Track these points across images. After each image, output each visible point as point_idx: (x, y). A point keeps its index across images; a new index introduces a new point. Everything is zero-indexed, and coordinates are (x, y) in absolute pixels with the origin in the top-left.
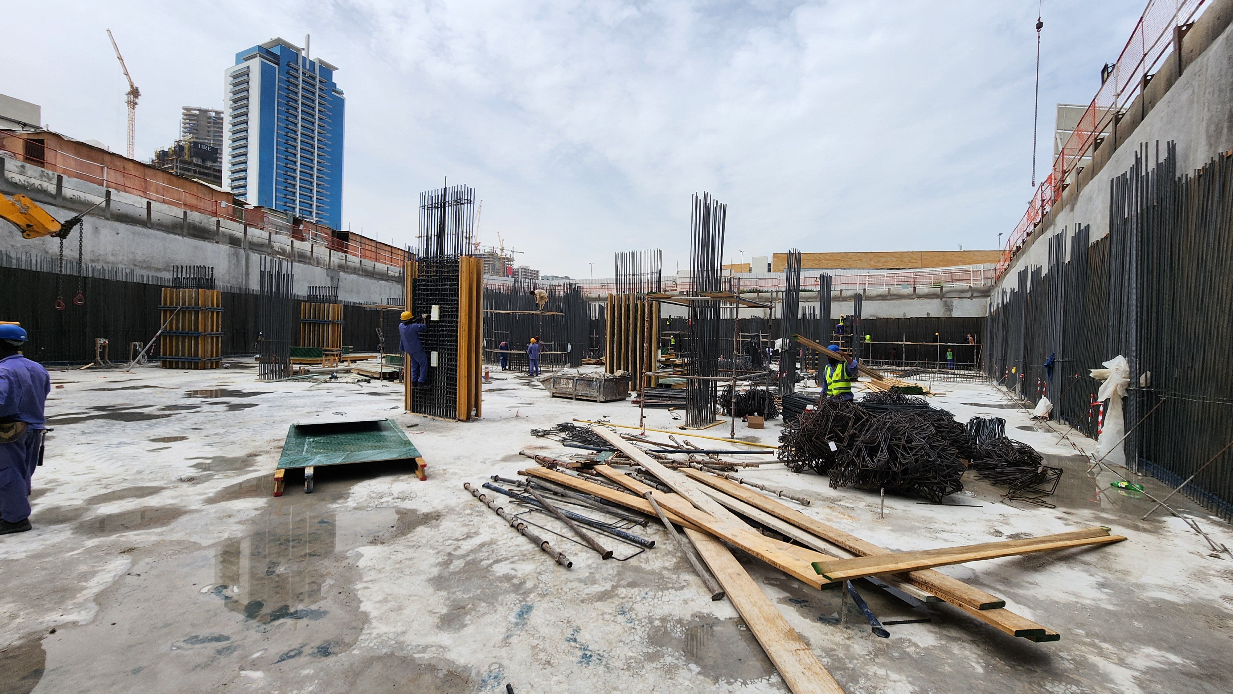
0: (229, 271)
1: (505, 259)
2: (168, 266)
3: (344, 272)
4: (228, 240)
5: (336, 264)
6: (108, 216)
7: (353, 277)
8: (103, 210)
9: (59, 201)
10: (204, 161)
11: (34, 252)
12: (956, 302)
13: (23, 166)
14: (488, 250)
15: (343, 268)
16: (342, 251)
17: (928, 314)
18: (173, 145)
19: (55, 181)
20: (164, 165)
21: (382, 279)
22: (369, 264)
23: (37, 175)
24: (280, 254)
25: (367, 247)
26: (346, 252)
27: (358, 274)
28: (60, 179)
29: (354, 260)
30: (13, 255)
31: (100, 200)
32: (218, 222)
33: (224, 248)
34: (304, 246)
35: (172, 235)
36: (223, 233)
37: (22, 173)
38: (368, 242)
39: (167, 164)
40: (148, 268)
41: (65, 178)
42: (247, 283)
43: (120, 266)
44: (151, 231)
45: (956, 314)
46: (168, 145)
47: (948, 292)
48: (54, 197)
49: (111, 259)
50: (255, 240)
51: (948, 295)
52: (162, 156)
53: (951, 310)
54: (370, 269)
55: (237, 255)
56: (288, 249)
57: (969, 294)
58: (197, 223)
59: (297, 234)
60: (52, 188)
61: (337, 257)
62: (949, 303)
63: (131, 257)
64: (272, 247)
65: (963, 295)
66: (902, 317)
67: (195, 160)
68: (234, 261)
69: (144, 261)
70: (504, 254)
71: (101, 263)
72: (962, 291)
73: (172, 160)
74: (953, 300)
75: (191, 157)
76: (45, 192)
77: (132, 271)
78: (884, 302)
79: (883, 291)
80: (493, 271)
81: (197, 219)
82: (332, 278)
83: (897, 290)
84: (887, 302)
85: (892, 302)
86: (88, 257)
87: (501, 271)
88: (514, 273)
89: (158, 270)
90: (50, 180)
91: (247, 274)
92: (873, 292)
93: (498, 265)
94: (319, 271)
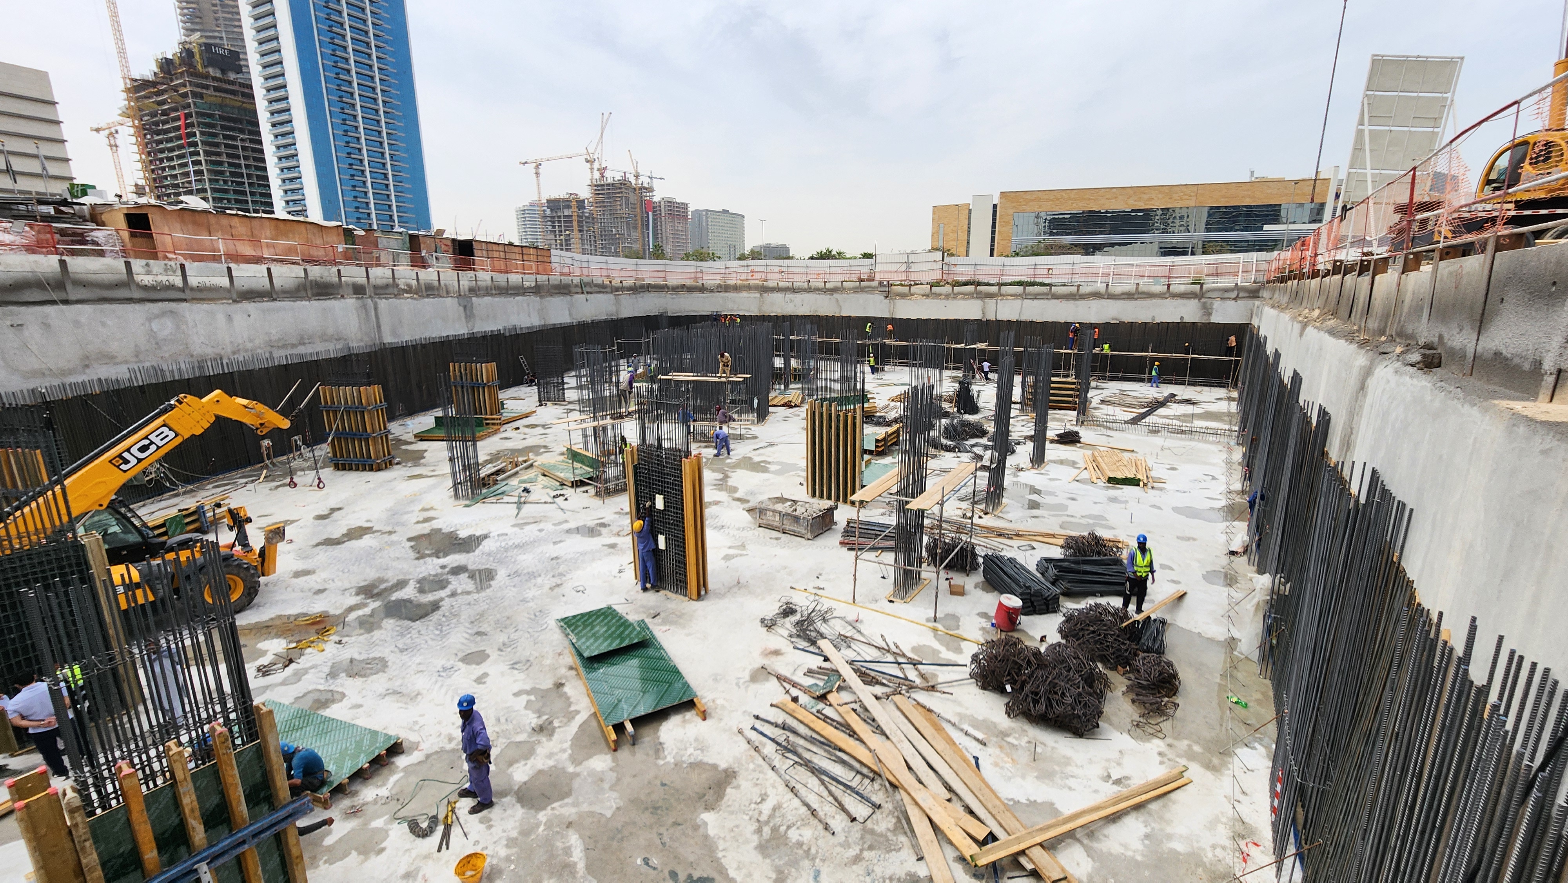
0: (360, 328)
1: (641, 188)
2: (302, 338)
3: (477, 296)
4: (351, 291)
5: (467, 288)
6: (235, 296)
7: (488, 299)
8: (228, 291)
9: (188, 294)
10: (223, 72)
11: (181, 359)
12: (1217, 304)
13: (147, 265)
14: (619, 177)
15: (474, 291)
16: (470, 269)
17: (1182, 318)
18: (177, 49)
19: (179, 272)
20: (172, 81)
21: (518, 294)
22: (501, 279)
23: (161, 270)
24: (407, 292)
25: (496, 254)
26: (474, 270)
27: (492, 295)
28: (183, 267)
29: (484, 277)
30: (165, 368)
31: (225, 282)
32: (339, 271)
33: (351, 302)
34: (428, 275)
35: (298, 302)
36: (347, 284)
37: (148, 273)
38: (495, 247)
39: (177, 79)
40: (284, 346)
41: (187, 265)
42: (380, 337)
43: (259, 351)
44: (277, 304)
45: (1216, 319)
46: (171, 49)
47: (1209, 290)
48: (182, 290)
49: (249, 345)
50: (380, 282)
51: (1209, 295)
52: (166, 65)
53: (1210, 314)
54: (503, 284)
55: (364, 307)
56: (414, 283)
57: (1234, 294)
58: (319, 279)
59: (419, 262)
60: (178, 281)
61: (466, 279)
62: (1208, 305)
63: (267, 338)
64: (398, 286)
65: (1227, 295)
66: (1150, 321)
67: (211, 71)
68: (364, 315)
69: (279, 340)
70: (640, 182)
71: (242, 354)
72: (1226, 290)
73: (182, 73)
74: (1214, 301)
75: (205, 67)
76: (171, 287)
77: (271, 353)
78: (1128, 302)
79: (1130, 288)
80: (627, 206)
81: (318, 275)
82: (465, 308)
83: (1146, 285)
84: (1134, 302)
85: (1139, 302)
86: (229, 349)
87: (638, 206)
88: (655, 208)
89: (294, 346)
90: (174, 272)
91: (379, 327)
92: (1118, 289)
93: (633, 198)
94: (450, 303)
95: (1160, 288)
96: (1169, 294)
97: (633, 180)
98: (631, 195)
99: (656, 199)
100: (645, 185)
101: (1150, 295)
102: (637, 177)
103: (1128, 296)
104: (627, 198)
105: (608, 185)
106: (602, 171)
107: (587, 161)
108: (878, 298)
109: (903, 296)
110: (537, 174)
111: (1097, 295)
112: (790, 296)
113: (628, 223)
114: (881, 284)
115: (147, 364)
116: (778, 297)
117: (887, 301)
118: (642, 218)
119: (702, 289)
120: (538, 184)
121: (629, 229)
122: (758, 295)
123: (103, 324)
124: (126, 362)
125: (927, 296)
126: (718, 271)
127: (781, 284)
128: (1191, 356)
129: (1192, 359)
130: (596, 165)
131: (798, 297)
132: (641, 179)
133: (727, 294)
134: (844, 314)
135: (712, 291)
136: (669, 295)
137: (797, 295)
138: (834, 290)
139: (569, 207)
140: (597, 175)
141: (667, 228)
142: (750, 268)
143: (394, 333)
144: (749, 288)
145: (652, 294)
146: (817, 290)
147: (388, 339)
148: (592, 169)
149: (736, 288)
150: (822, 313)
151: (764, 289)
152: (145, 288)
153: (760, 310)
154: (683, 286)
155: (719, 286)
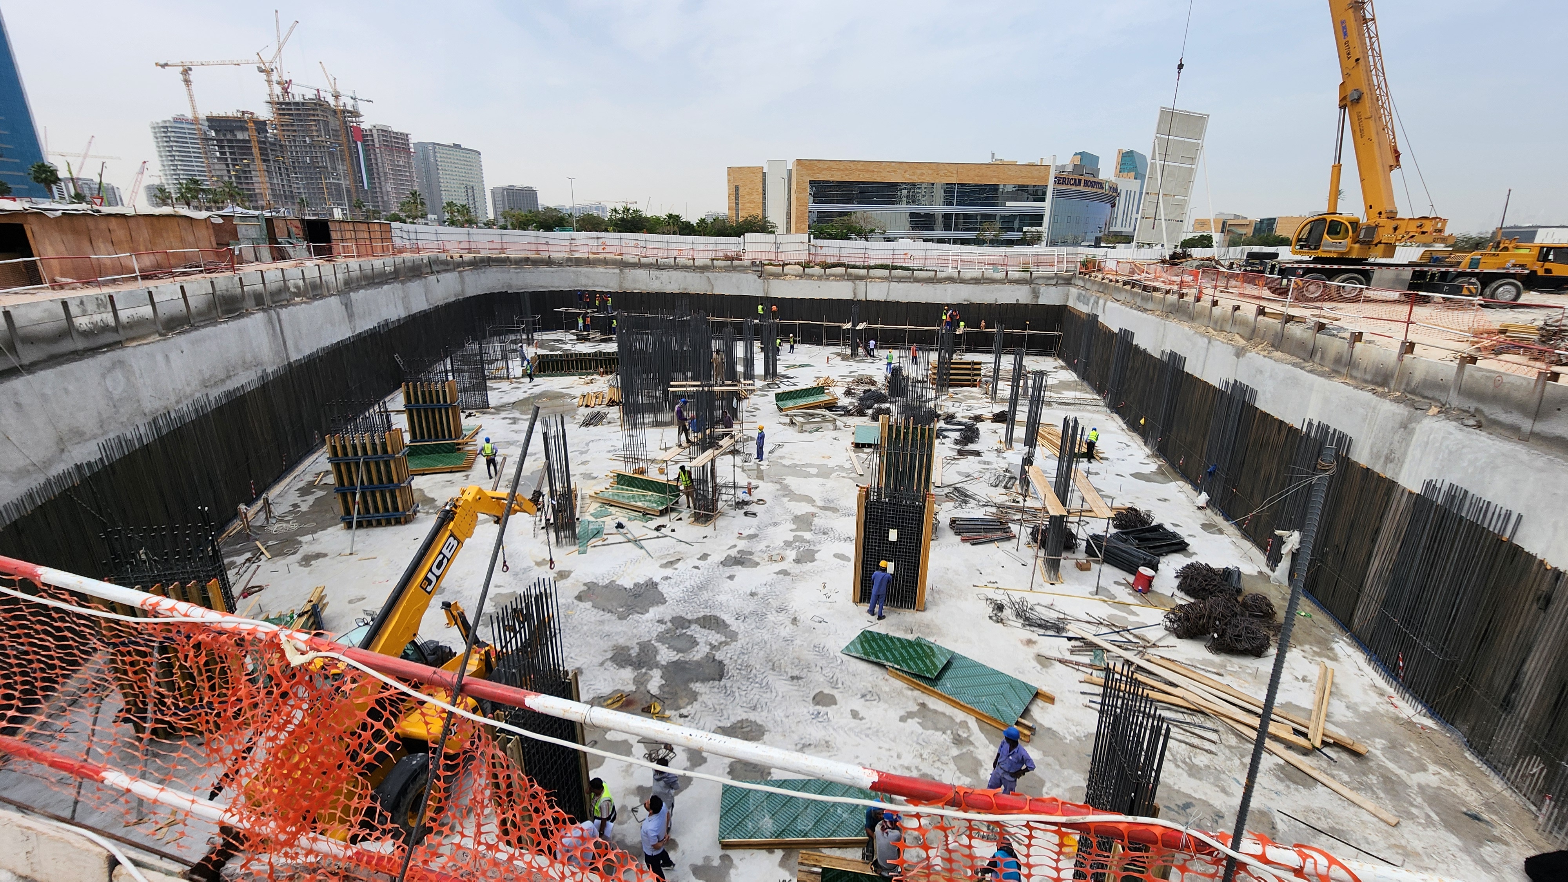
0: (271, 347)
1: (344, 112)
2: (227, 370)
3: (353, 290)
4: (254, 302)
5: (342, 282)
6: (161, 328)
7: (361, 292)
8: (155, 322)
9: (122, 335)
11: (138, 421)
12: (1043, 289)
13: (82, 303)
14: (310, 95)
15: (348, 284)
16: (332, 257)
17: (1017, 300)
19: (109, 306)
21: (384, 283)
22: (366, 265)
23: (94, 307)
24: (297, 295)
26: (336, 257)
27: (363, 287)
28: (111, 298)
29: (354, 266)
30: (128, 436)
31: (150, 311)
32: (240, 280)
33: (257, 318)
35: (219, 326)
36: (250, 295)
37: (83, 313)
38: (347, 227)
40: (216, 384)
41: (113, 295)
42: (287, 355)
43: (197, 395)
44: (197, 333)
45: (1041, 301)
47: (1036, 278)
48: (118, 330)
49: (188, 390)
50: (274, 287)
51: (1036, 281)
53: (1038, 297)
54: (370, 271)
55: (270, 321)
56: (301, 283)
57: (1054, 282)
58: (224, 291)
59: (279, 253)
60: (109, 318)
61: (341, 271)
62: (1036, 290)
63: (200, 377)
64: (289, 288)
65: (1050, 282)
66: (993, 302)
68: (271, 332)
69: (210, 376)
70: (341, 104)
71: (185, 402)
72: (1049, 278)
74: (1040, 287)
76: (109, 328)
77: (207, 395)
78: (976, 286)
79: (977, 274)
80: (327, 132)
81: (224, 288)
82: (346, 305)
83: (990, 273)
84: (980, 287)
85: (985, 286)
86: (173, 399)
87: (342, 132)
88: (365, 137)
89: (223, 381)
90: (105, 307)
91: (284, 342)
92: (968, 274)
93: (334, 123)
94: (334, 302)
95: (1001, 275)
96: (1007, 280)
97: (332, 102)
98: (331, 119)
99: (365, 126)
100: (349, 108)
101: (993, 281)
102: (337, 97)
103: (976, 281)
104: (326, 124)
105: (297, 104)
106: (285, 86)
107: (261, 70)
108: (752, 277)
109: (777, 276)
110: (187, 82)
111: (951, 280)
112: (654, 273)
113: (331, 154)
114: (753, 263)
115: (112, 435)
116: (641, 273)
117: (760, 281)
118: (349, 148)
119: (549, 262)
120: (191, 96)
121: (333, 161)
122: (617, 271)
123: (66, 391)
124: (95, 437)
125: (801, 276)
126: (563, 242)
127: (643, 260)
128: (1027, 332)
129: (1029, 335)
130: (275, 77)
131: (665, 275)
132: (343, 100)
133: (579, 269)
134: (717, 292)
135: (560, 265)
136: (512, 268)
137: (664, 272)
138: (704, 268)
139: (243, 129)
140: (278, 90)
141: (385, 162)
142: (601, 241)
143: (298, 349)
144: (605, 262)
145: (494, 269)
146: (685, 267)
147: (294, 357)
148: (269, 82)
149: (588, 262)
150: (692, 291)
151: (623, 265)
152: (86, 334)
153: (620, 287)
154: (527, 260)
155: (569, 260)
